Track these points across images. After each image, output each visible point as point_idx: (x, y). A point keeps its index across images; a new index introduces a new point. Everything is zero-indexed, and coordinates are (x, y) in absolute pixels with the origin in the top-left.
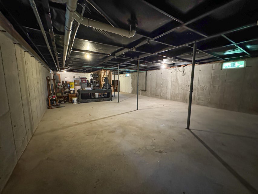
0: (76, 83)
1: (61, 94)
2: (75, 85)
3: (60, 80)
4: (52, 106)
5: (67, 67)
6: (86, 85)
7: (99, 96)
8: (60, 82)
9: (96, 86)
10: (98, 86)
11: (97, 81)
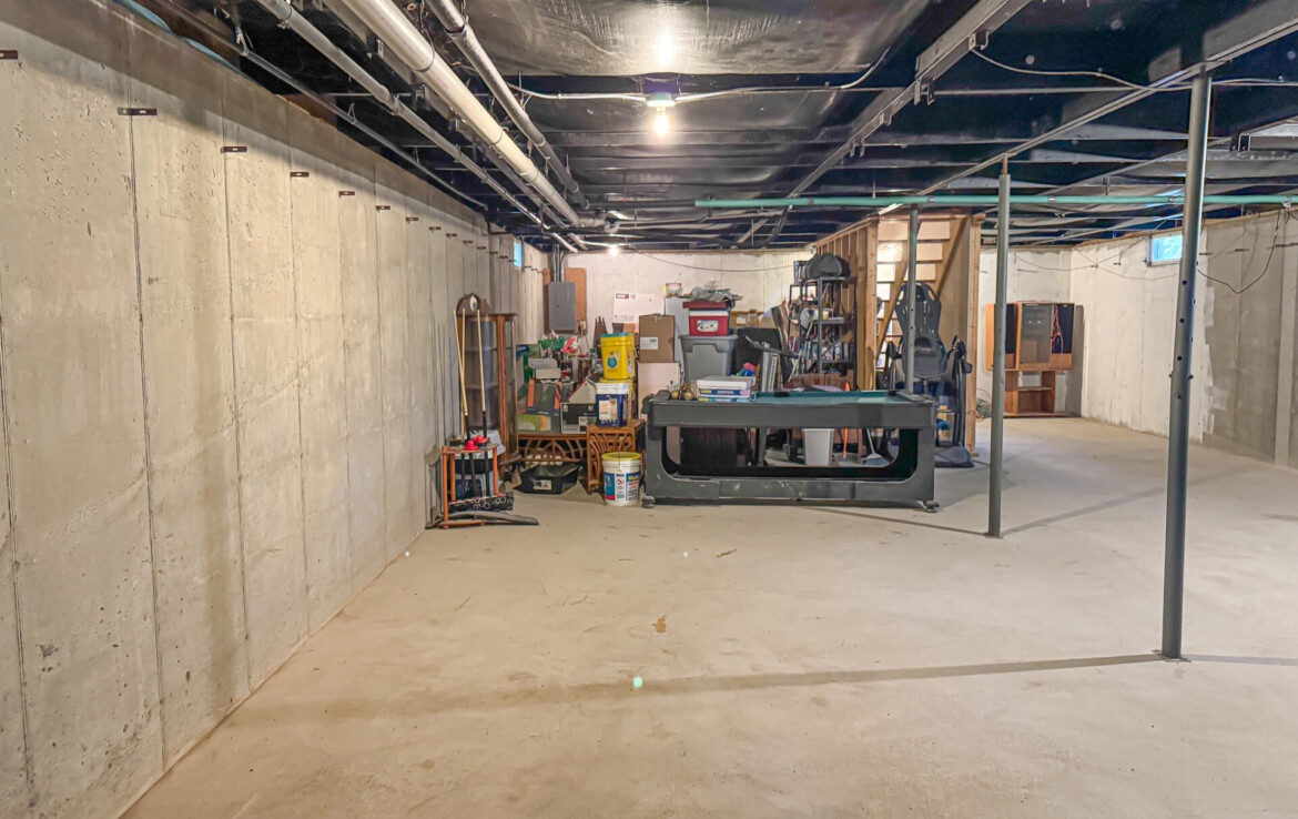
0: (650, 344)
1: (546, 425)
2: (640, 357)
3: (585, 319)
4: (462, 508)
5: (598, 222)
6: (725, 357)
7: (837, 448)
8: (582, 332)
9: (827, 367)
10: (845, 367)
11: (840, 320)
